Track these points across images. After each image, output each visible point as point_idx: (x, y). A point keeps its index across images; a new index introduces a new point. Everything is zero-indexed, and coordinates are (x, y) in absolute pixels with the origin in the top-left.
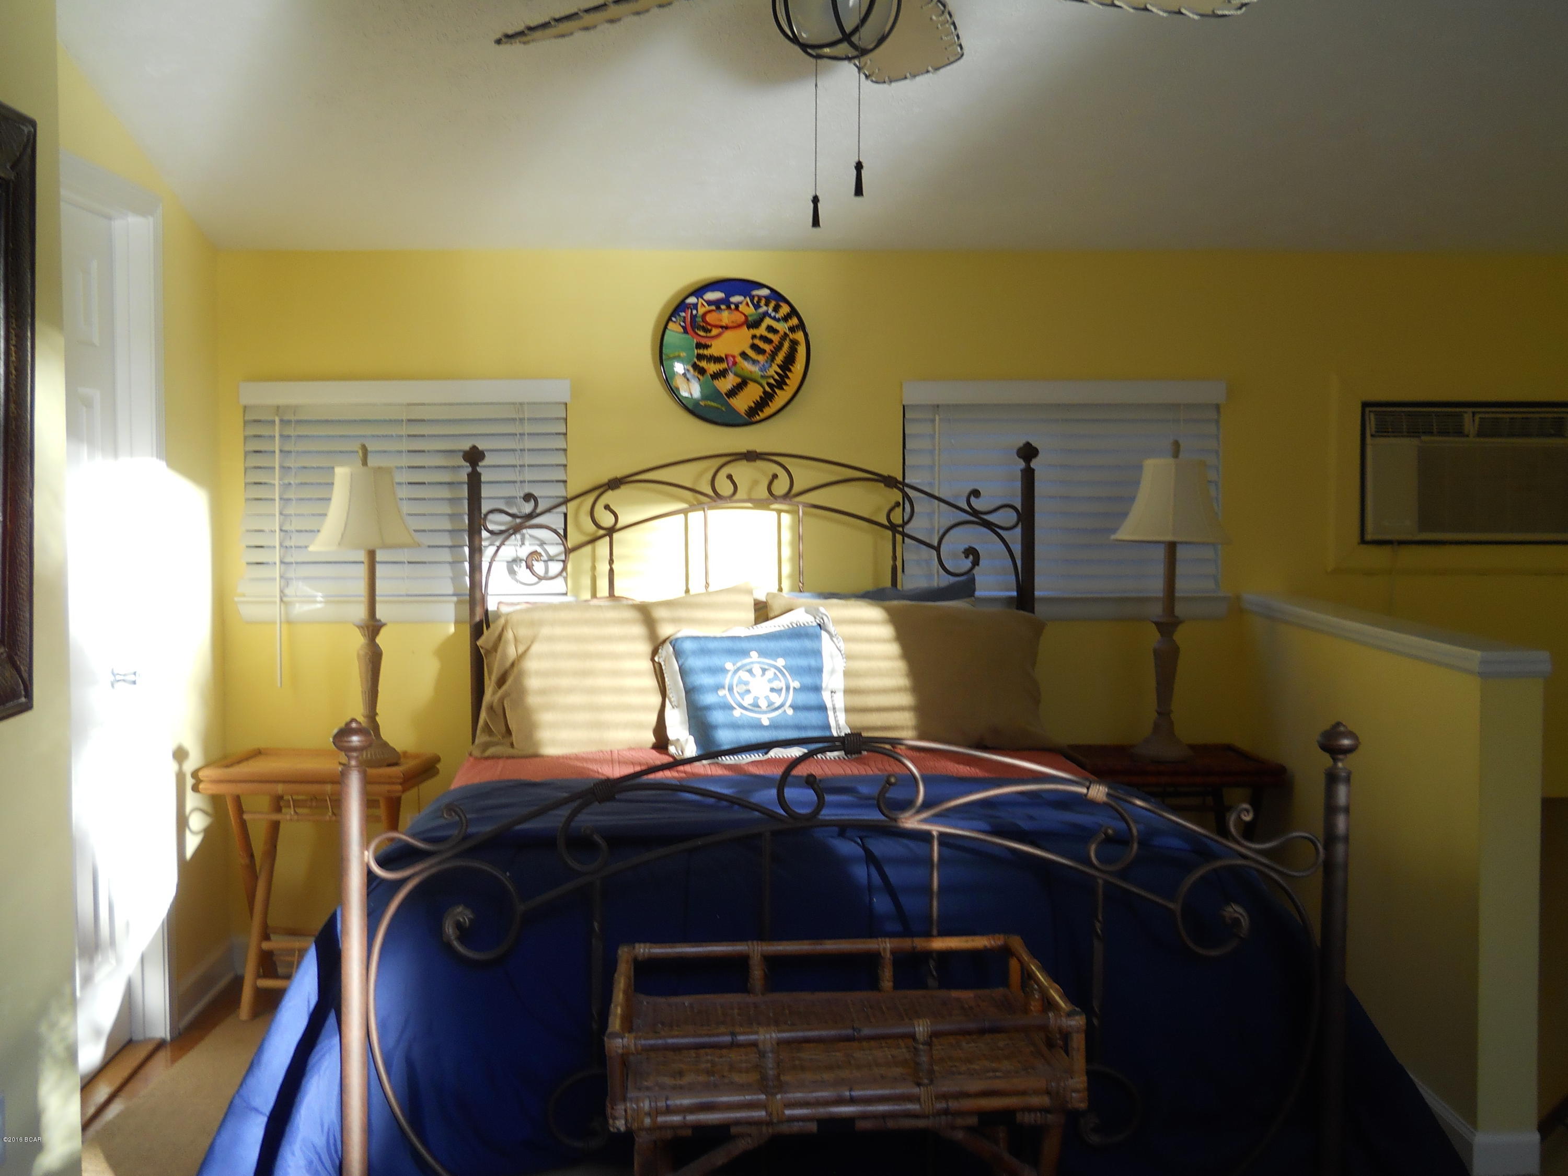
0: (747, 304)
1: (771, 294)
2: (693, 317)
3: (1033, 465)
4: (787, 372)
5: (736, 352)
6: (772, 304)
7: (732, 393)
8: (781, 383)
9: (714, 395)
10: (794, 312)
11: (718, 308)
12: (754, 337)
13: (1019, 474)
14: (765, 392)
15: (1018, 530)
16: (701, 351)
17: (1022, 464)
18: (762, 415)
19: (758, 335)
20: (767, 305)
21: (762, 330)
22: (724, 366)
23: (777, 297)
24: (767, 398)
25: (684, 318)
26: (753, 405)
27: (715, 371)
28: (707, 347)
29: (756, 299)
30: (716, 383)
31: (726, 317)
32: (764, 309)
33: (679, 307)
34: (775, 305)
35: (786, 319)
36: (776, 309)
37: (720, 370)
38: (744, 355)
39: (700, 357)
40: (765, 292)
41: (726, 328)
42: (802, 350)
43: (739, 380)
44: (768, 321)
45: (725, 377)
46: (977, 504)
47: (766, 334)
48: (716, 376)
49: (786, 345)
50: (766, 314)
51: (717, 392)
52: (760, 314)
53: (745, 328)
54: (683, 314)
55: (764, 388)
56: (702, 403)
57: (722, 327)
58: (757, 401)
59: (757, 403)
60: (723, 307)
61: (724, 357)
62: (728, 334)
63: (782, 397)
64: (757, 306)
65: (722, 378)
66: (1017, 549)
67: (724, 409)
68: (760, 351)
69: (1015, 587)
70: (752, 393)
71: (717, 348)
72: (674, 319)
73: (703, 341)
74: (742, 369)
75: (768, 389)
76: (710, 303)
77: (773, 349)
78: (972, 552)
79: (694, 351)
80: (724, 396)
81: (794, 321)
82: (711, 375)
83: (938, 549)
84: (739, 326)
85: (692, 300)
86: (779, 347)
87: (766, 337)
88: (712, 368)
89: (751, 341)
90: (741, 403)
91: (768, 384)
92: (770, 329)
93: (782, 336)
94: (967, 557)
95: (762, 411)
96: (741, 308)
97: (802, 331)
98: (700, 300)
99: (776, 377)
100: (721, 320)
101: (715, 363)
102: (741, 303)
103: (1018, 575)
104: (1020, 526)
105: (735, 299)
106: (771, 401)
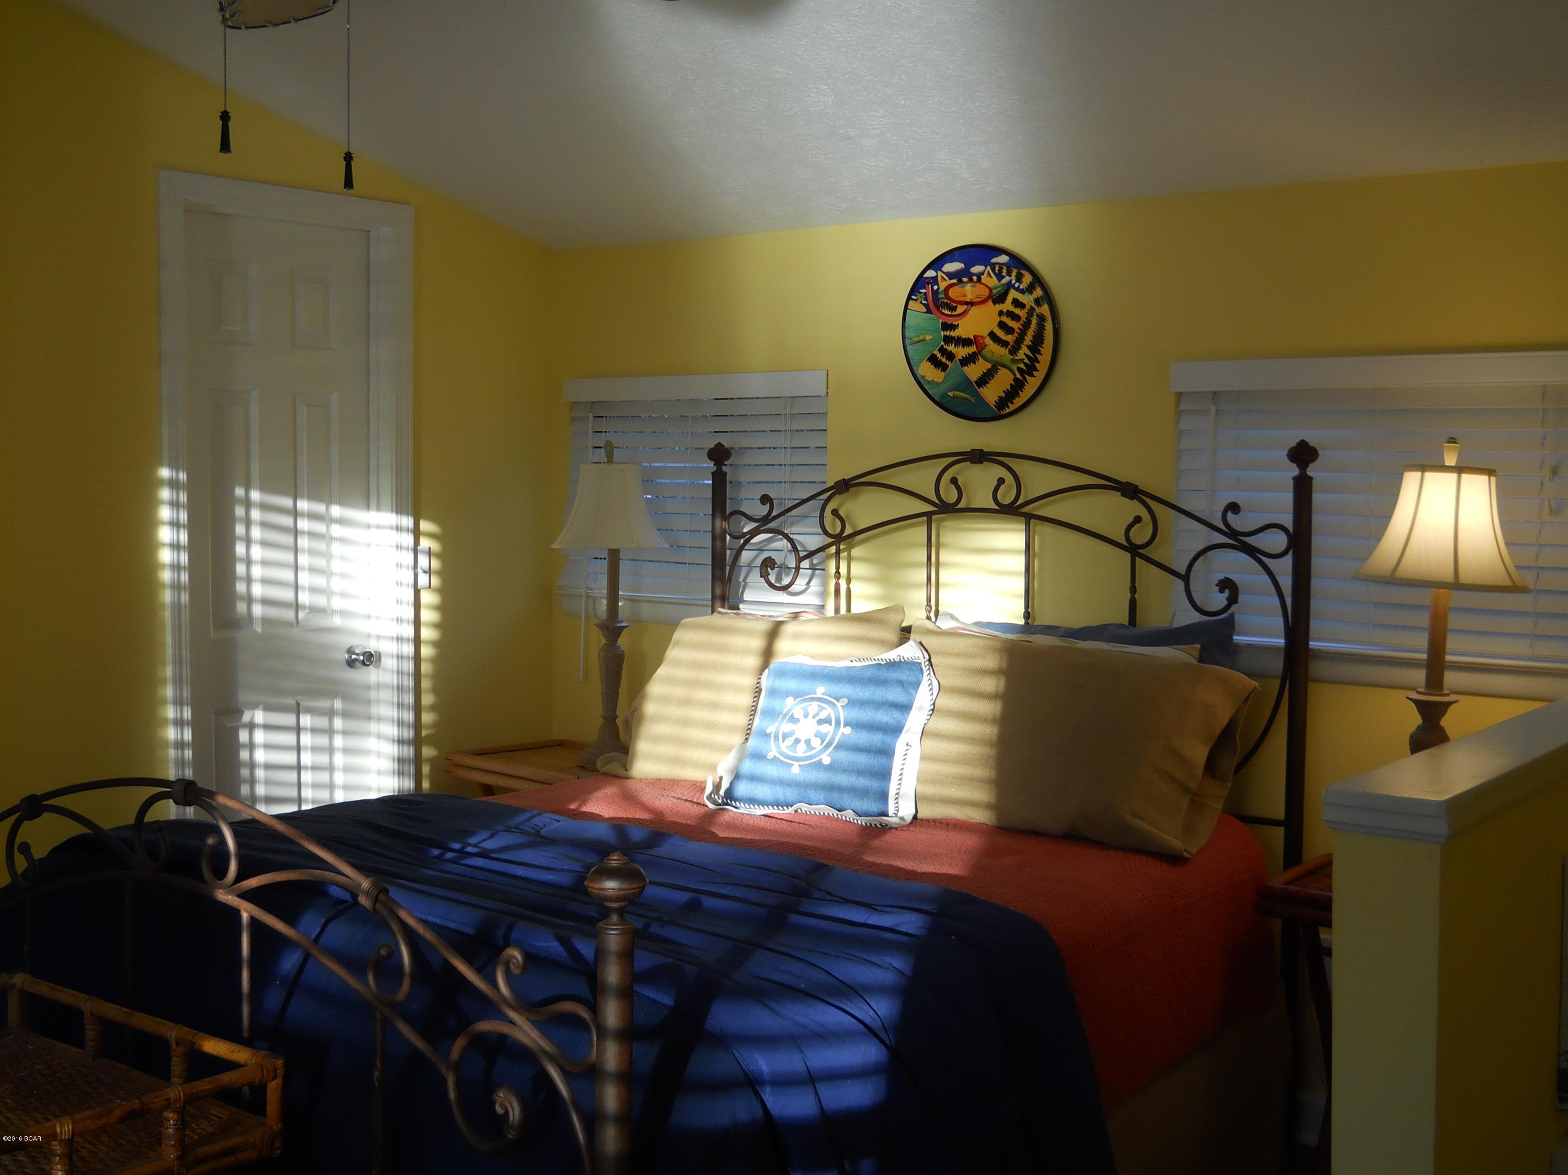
0: (989, 273)
1: (1010, 260)
2: (936, 292)
3: (1310, 472)
4: (1037, 355)
5: (985, 333)
6: (1014, 273)
7: (983, 380)
8: (1030, 369)
9: (966, 384)
10: (1038, 280)
11: (960, 281)
12: (1001, 313)
13: (1291, 482)
14: (1016, 379)
15: (1288, 560)
16: (948, 333)
17: (1295, 471)
18: (1012, 407)
19: (1005, 311)
20: (1009, 274)
21: (1008, 306)
22: (973, 349)
23: (1018, 263)
24: (1018, 385)
25: (925, 293)
26: (1003, 395)
27: (964, 356)
28: (954, 327)
29: (997, 268)
30: (965, 369)
31: (969, 291)
32: (1007, 279)
33: (920, 282)
34: (1017, 273)
35: (1030, 289)
36: (1019, 278)
37: (968, 354)
38: (992, 335)
39: (948, 340)
40: (1003, 259)
41: (971, 304)
42: (1049, 326)
43: (989, 366)
44: (1013, 294)
45: (975, 363)
46: (1237, 522)
47: (1012, 308)
48: (966, 361)
49: (1034, 321)
50: (1009, 286)
51: (968, 380)
52: (1004, 285)
53: (990, 303)
54: (924, 291)
55: (1014, 375)
56: (951, 394)
57: (967, 303)
58: (1007, 389)
59: (1007, 393)
60: (965, 279)
61: (972, 338)
62: (974, 311)
63: (1033, 383)
64: (1000, 277)
65: (972, 364)
66: (1286, 582)
67: (973, 401)
68: (1009, 330)
69: (1282, 632)
70: (1003, 381)
71: (965, 329)
72: (913, 297)
73: (949, 321)
74: (993, 352)
75: (1018, 376)
76: (950, 275)
77: (1021, 327)
78: (1226, 585)
79: (941, 333)
80: (974, 383)
81: (1039, 292)
82: (959, 360)
83: (1185, 578)
84: (984, 302)
85: (931, 273)
86: (1027, 325)
87: (1012, 312)
88: (961, 352)
89: (998, 319)
90: (991, 393)
91: (1019, 369)
92: (1016, 302)
93: (1028, 310)
94: (1221, 591)
95: (1012, 403)
96: (984, 278)
97: (1048, 304)
98: (939, 272)
99: (1026, 361)
100: (965, 296)
101: (963, 346)
102: (983, 273)
103: (1288, 617)
104: (1291, 552)
105: (977, 269)
106: (1022, 391)
